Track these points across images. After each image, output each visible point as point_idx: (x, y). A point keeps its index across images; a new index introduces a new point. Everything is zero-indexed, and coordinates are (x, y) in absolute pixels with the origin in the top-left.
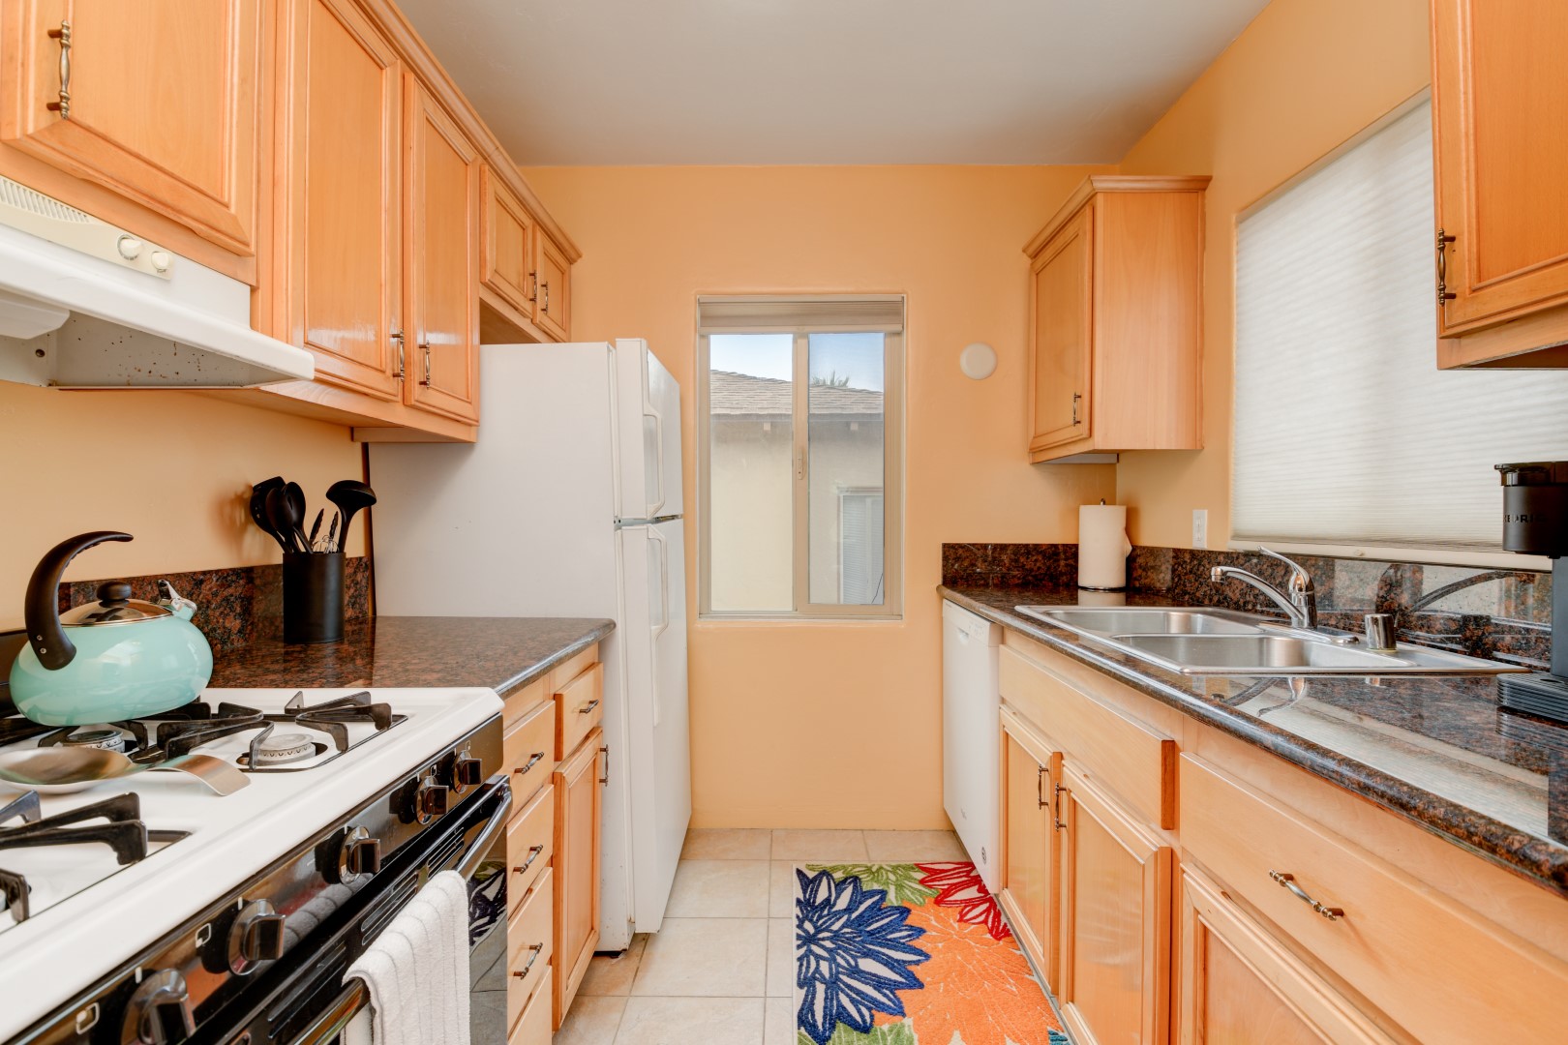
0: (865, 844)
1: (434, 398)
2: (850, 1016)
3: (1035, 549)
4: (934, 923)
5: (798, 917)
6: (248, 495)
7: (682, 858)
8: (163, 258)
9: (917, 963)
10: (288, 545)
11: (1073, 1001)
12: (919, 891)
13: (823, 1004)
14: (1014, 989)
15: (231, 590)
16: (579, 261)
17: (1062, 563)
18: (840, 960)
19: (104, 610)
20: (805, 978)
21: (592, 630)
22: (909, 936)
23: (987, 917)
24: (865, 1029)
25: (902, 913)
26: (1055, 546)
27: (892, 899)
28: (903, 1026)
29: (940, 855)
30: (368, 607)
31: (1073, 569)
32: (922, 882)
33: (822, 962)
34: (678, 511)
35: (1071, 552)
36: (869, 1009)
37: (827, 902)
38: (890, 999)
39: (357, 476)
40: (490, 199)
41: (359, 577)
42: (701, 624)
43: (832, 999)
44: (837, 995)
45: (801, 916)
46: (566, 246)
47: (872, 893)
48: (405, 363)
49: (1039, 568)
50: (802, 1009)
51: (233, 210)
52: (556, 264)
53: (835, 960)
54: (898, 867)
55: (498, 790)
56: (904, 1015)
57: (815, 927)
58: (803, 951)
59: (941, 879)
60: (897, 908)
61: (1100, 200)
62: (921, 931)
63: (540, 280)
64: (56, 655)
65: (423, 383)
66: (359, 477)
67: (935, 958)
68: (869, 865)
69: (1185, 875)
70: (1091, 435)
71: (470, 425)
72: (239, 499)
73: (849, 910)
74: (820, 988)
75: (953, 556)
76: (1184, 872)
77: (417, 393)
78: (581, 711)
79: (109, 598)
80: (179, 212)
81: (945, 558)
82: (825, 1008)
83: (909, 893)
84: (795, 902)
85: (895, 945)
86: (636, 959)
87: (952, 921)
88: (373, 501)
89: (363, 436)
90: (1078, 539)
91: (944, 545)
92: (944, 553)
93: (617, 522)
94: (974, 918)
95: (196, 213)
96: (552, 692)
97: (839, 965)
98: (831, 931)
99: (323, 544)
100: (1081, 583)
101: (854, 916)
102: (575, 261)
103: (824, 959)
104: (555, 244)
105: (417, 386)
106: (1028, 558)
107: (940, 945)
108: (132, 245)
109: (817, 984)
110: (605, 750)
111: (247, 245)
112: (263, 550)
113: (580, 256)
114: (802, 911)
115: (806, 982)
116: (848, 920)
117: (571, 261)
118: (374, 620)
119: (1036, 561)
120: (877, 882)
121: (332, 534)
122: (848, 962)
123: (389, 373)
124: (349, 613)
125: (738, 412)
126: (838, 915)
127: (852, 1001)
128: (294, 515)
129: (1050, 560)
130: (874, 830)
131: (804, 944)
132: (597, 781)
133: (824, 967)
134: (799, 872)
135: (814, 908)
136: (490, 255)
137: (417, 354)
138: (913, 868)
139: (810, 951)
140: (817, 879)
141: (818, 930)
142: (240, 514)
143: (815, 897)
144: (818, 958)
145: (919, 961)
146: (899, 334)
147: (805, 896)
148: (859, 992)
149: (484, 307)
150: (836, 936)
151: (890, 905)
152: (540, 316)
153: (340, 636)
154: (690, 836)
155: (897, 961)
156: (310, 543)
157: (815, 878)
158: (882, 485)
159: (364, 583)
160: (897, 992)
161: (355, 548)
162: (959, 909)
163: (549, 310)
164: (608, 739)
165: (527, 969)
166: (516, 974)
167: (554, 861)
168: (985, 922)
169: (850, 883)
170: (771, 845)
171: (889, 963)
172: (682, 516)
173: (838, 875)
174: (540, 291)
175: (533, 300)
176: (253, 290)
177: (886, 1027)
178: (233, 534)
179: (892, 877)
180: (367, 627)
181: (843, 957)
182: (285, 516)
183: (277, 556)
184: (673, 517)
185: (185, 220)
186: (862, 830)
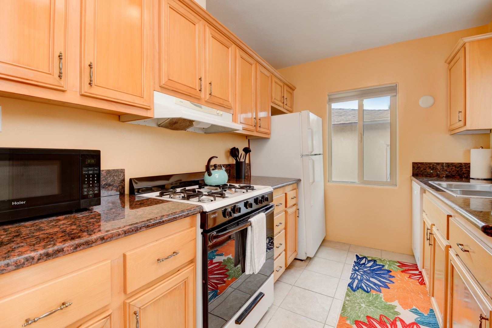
0: (381, 253)
1: (262, 130)
2: (363, 288)
3: (452, 164)
4: (399, 276)
5: (354, 265)
6: (230, 150)
7: (321, 245)
8: (221, 113)
9: (389, 283)
10: (236, 160)
11: (433, 297)
12: (397, 268)
13: (356, 284)
14: (422, 297)
15: (227, 168)
16: (296, 90)
17: (464, 170)
18: (364, 277)
19: (214, 168)
20: (352, 278)
21: (294, 180)
22: (389, 277)
23: (419, 279)
24: (368, 292)
25: (388, 272)
26: (461, 164)
27: (386, 267)
28: (380, 295)
29: (407, 261)
30: (249, 173)
31: (469, 172)
32: (398, 266)
33: (358, 276)
34: (321, 153)
35: (468, 166)
36: (370, 289)
37: (364, 264)
38: (377, 288)
39: (248, 146)
40: (274, 83)
41: (248, 167)
42: (328, 184)
43: (359, 284)
44: (361, 283)
45: (355, 265)
46: (292, 87)
47: (379, 265)
48: (256, 123)
49: (453, 171)
50: (350, 283)
51: (230, 102)
52: (289, 92)
53: (363, 276)
54: (391, 261)
55: (272, 206)
56: (381, 292)
57: (359, 268)
58: (353, 272)
59: (406, 267)
60: (387, 270)
61: (467, 46)
62: (394, 277)
63: (285, 97)
64: (210, 174)
65: (260, 127)
66: (248, 147)
67: (396, 284)
68: (381, 258)
69: (449, 251)
70: (465, 125)
71: (269, 134)
72: (229, 151)
73: (370, 267)
74: (356, 281)
75: (416, 166)
76: (449, 250)
77: (258, 129)
78: (292, 198)
79: (215, 167)
80: (223, 105)
81: (413, 167)
82: (357, 285)
83: (393, 268)
84: (354, 262)
85: (384, 278)
86: (307, 263)
87: (406, 277)
88: (250, 151)
89: (248, 138)
90: (470, 161)
91: (413, 163)
92: (413, 165)
93: (302, 155)
94: (414, 278)
95: (226, 104)
96: (285, 192)
97: (364, 278)
98: (363, 270)
99: (242, 160)
100: (471, 176)
101: (372, 269)
102: (294, 90)
103: (359, 275)
104: (289, 87)
105: (258, 127)
106: (448, 168)
107: (399, 281)
108: (218, 112)
109: (356, 280)
110: (298, 209)
111: (232, 107)
112: (232, 161)
113: (296, 88)
114: (355, 264)
115: (353, 279)
116: (370, 269)
117: (293, 90)
118: (250, 176)
119: (452, 168)
120: (382, 263)
121: (243, 158)
122: (367, 278)
123: (253, 126)
124: (246, 174)
125: (348, 122)
126: (367, 267)
127: (365, 286)
128: (237, 154)
129: (458, 168)
130: (386, 251)
131: (354, 271)
132: (296, 217)
133: (359, 277)
134: (357, 256)
135: (359, 264)
136: (273, 95)
137: (258, 121)
138: (396, 262)
139: (356, 273)
140: (363, 258)
141: (359, 269)
142: (229, 154)
143: (360, 262)
144: (357, 275)
145: (390, 283)
146: (396, 96)
147: (357, 261)
148: (368, 284)
149: (272, 107)
150: (364, 272)
151: (385, 269)
152: (285, 106)
153: (245, 178)
154: (324, 241)
155: (383, 281)
156: (240, 159)
157: (361, 258)
158: (390, 144)
159: (249, 168)
160: (380, 288)
161: (247, 161)
162: (410, 275)
163: (287, 105)
164: (299, 207)
165: (279, 247)
166: (277, 247)
167: (285, 229)
168: (418, 280)
169: (373, 261)
170: (349, 248)
171: (380, 281)
172: (322, 154)
173: (369, 259)
174: (285, 100)
175: (283, 103)
176: (233, 114)
177: (374, 293)
178: (227, 158)
179: (388, 263)
180: (249, 178)
181: (365, 276)
182: (236, 154)
183: (234, 162)
184: (320, 154)
185: (224, 106)
186: (381, 250)
